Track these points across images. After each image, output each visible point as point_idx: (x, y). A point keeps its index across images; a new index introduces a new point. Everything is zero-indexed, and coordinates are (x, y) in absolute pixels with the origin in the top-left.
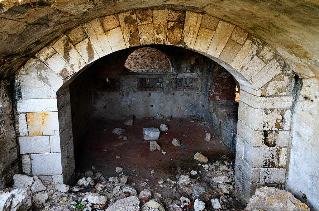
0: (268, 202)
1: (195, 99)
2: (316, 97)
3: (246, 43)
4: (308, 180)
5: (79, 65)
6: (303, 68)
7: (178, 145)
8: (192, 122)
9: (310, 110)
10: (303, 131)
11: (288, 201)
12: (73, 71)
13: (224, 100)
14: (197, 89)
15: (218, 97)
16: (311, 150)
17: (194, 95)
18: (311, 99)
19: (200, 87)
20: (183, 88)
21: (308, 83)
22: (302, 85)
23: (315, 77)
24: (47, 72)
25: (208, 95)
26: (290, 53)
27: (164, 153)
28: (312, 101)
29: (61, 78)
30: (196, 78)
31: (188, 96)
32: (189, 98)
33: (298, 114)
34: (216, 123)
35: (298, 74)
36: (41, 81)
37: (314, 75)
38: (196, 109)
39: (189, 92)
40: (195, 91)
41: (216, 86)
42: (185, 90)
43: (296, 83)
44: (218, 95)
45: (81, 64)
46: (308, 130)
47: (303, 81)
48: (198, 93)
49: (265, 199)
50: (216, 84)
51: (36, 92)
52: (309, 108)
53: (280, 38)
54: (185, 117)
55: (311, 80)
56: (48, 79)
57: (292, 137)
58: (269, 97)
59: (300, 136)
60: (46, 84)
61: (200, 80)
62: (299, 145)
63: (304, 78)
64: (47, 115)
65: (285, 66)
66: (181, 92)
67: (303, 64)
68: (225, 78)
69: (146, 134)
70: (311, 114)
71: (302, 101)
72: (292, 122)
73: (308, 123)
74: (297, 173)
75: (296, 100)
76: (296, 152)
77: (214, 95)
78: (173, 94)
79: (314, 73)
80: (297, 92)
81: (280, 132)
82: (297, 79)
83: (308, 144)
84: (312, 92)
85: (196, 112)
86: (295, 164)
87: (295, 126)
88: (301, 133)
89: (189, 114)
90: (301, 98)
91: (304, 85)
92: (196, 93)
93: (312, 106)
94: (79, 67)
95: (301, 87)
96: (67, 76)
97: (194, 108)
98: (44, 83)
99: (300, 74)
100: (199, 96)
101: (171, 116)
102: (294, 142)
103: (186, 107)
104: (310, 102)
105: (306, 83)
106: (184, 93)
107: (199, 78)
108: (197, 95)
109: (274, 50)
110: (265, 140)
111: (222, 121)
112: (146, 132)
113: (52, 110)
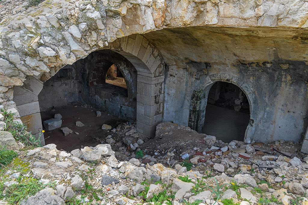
0: (164, 129)
1: (72, 87)
2: (176, 74)
3: (148, 47)
4: (174, 114)
5: (55, 70)
6: (171, 60)
7: (83, 125)
8: (75, 107)
9: (174, 81)
10: (170, 92)
11: (171, 125)
12: (50, 75)
13: (100, 84)
14: (73, 78)
15: (95, 82)
16: (175, 100)
17: (70, 84)
18: (174, 75)
19: (75, 76)
20: (60, 79)
21: (172, 68)
22: (169, 69)
23: (176, 65)
24: (28, 79)
25: (86, 82)
26: (168, 53)
27: (78, 133)
28: (174, 76)
29: (42, 83)
30: (70, 69)
31: (66, 85)
32: (67, 87)
33: (167, 84)
34: (100, 103)
35: (167, 63)
36: (24, 87)
37: (175, 64)
38: (74, 96)
39: (66, 82)
40: (71, 80)
41: (94, 74)
42: (62, 80)
43: (166, 68)
44: (95, 81)
45: (57, 69)
46: (173, 91)
47: (169, 67)
48: (73, 82)
49: (162, 129)
50: (94, 72)
51: (20, 99)
52: (173, 80)
53: (167, 46)
54: (65, 104)
55: (173, 66)
56: (30, 85)
57: (165, 97)
58: (157, 77)
59: (169, 95)
60: (29, 91)
61: (74, 70)
62: (169, 99)
63: (170, 65)
64: (31, 117)
65: (162, 59)
66: (60, 83)
67: (172, 58)
68: (101, 67)
69: (50, 125)
70: (174, 83)
71: (169, 77)
72: (164, 89)
73: (173, 87)
74: (168, 113)
75: (166, 77)
76: (167, 103)
77: (92, 81)
78: (52, 86)
79: (176, 63)
80: (166, 72)
81: (160, 95)
82: (166, 66)
83: (173, 98)
84: (174, 72)
85: (74, 98)
86: (167, 109)
87: (166, 90)
88: (170, 93)
89: (69, 101)
90: (169, 76)
91: (170, 69)
92: (72, 81)
93: (174, 79)
94: (56, 72)
95: (168, 70)
96: (46, 80)
97: (72, 95)
98: (26, 90)
99: (168, 63)
100: (75, 84)
101: (53, 107)
102: (166, 99)
103: (65, 96)
104: (173, 77)
105: (171, 68)
106: (62, 83)
107: (73, 68)
108: (73, 83)
109: (159, 51)
110: (155, 101)
111: (107, 100)
112: (49, 124)
113: (35, 111)
